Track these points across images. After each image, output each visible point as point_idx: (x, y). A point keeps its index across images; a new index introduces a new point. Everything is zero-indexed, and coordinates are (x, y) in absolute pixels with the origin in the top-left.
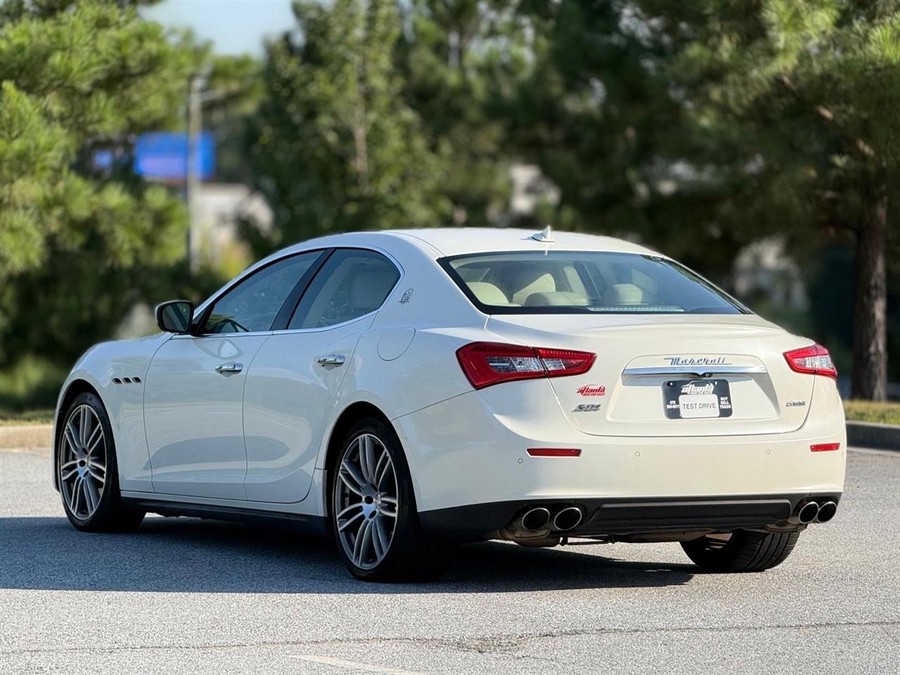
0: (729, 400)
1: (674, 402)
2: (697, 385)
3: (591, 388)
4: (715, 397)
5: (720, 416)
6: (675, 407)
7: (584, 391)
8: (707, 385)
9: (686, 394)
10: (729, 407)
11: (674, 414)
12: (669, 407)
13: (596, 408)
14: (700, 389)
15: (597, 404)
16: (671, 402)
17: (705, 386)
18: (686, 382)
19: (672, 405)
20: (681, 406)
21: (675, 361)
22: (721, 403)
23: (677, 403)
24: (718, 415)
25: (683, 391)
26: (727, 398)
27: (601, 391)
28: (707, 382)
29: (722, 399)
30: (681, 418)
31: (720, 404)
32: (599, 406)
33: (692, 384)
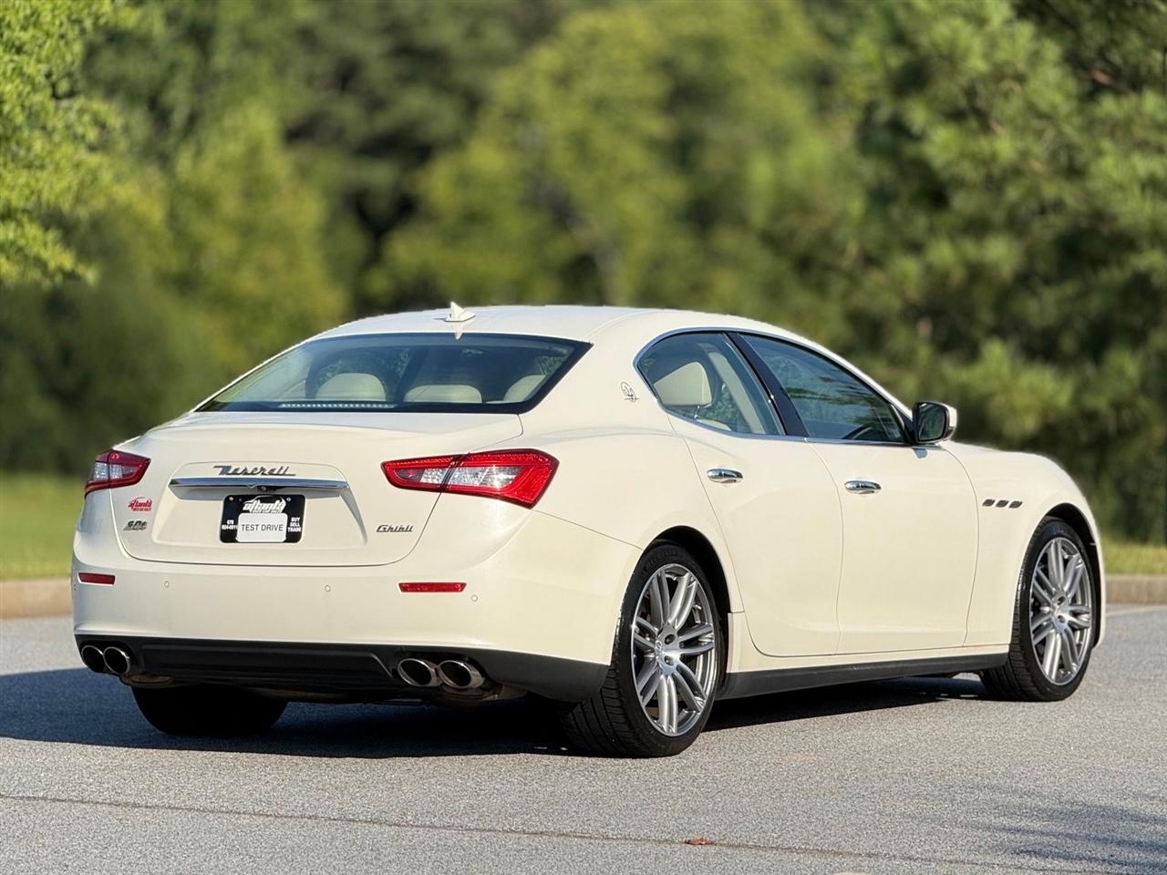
0: (301, 522)
1: (232, 522)
2: (263, 500)
3: (140, 501)
4: (285, 516)
5: (285, 542)
6: (232, 527)
7: (135, 505)
8: (278, 502)
9: (247, 511)
10: (299, 530)
11: (228, 536)
12: (224, 527)
13: (142, 525)
14: (266, 506)
15: (143, 521)
16: (228, 522)
17: (274, 502)
18: (251, 497)
19: (230, 525)
20: (239, 528)
21: (226, 469)
22: (291, 524)
23: (236, 523)
24: (285, 538)
25: (245, 508)
26: (299, 519)
27: (148, 505)
28: (278, 497)
29: (293, 519)
30: (237, 542)
31: (288, 525)
32: (145, 523)
33: (257, 499)
